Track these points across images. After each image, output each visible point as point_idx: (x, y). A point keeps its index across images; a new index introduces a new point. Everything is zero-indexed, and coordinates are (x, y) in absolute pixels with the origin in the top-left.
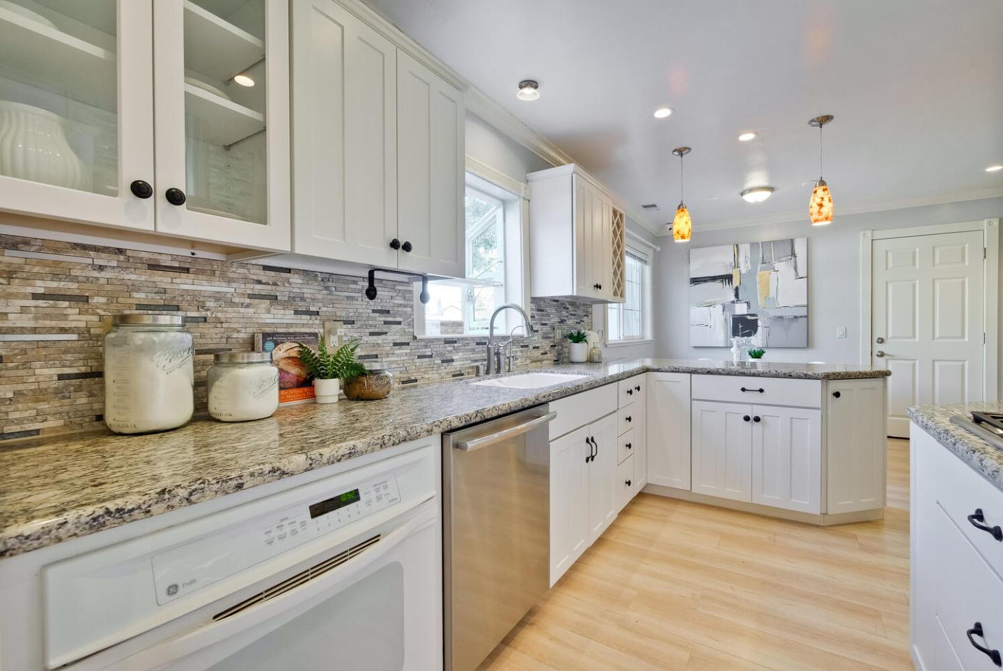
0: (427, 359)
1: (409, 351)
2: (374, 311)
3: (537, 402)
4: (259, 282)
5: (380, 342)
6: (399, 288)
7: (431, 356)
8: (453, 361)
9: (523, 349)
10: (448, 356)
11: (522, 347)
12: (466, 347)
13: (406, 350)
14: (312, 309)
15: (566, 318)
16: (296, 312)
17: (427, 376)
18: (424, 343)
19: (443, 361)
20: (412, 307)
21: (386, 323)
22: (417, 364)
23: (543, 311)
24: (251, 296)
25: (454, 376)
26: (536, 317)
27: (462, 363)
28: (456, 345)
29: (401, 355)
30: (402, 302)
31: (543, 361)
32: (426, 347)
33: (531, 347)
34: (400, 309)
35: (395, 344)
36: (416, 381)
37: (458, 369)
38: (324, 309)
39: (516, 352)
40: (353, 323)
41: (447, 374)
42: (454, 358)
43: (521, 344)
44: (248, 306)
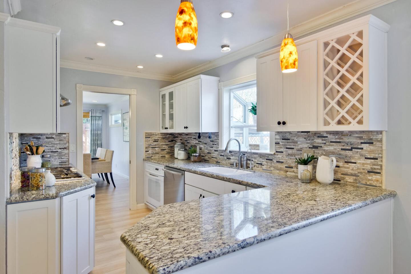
0: (223, 157)
1: (218, 153)
2: (210, 141)
3: (180, 169)
4: (194, 136)
5: (211, 149)
6: (215, 134)
7: (223, 156)
8: (230, 159)
9: (268, 161)
10: (229, 157)
11: (267, 159)
12: (236, 155)
13: (217, 153)
14: (200, 141)
15: (322, 145)
16: (199, 141)
17: (222, 162)
18: (221, 151)
19: (227, 158)
20: (218, 139)
21: (213, 144)
22: (220, 158)
23: (289, 139)
24: (194, 138)
25: (231, 164)
26: (281, 143)
27: (234, 160)
28: (232, 153)
29: (216, 154)
30: (216, 138)
31: (287, 171)
32: (222, 152)
33: (275, 161)
34: (216, 140)
35: (215, 151)
36: (219, 163)
37: (232, 162)
38: (202, 141)
39: (263, 162)
40: (206, 144)
41: (229, 163)
42: (231, 158)
43: (266, 158)
44: (193, 140)
